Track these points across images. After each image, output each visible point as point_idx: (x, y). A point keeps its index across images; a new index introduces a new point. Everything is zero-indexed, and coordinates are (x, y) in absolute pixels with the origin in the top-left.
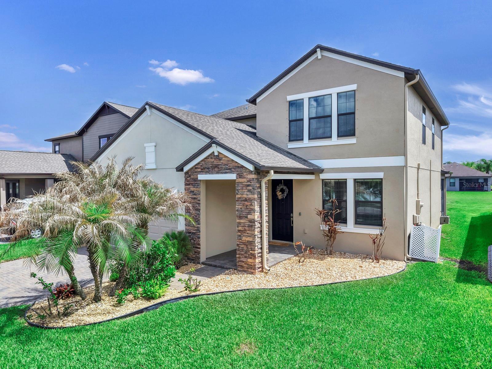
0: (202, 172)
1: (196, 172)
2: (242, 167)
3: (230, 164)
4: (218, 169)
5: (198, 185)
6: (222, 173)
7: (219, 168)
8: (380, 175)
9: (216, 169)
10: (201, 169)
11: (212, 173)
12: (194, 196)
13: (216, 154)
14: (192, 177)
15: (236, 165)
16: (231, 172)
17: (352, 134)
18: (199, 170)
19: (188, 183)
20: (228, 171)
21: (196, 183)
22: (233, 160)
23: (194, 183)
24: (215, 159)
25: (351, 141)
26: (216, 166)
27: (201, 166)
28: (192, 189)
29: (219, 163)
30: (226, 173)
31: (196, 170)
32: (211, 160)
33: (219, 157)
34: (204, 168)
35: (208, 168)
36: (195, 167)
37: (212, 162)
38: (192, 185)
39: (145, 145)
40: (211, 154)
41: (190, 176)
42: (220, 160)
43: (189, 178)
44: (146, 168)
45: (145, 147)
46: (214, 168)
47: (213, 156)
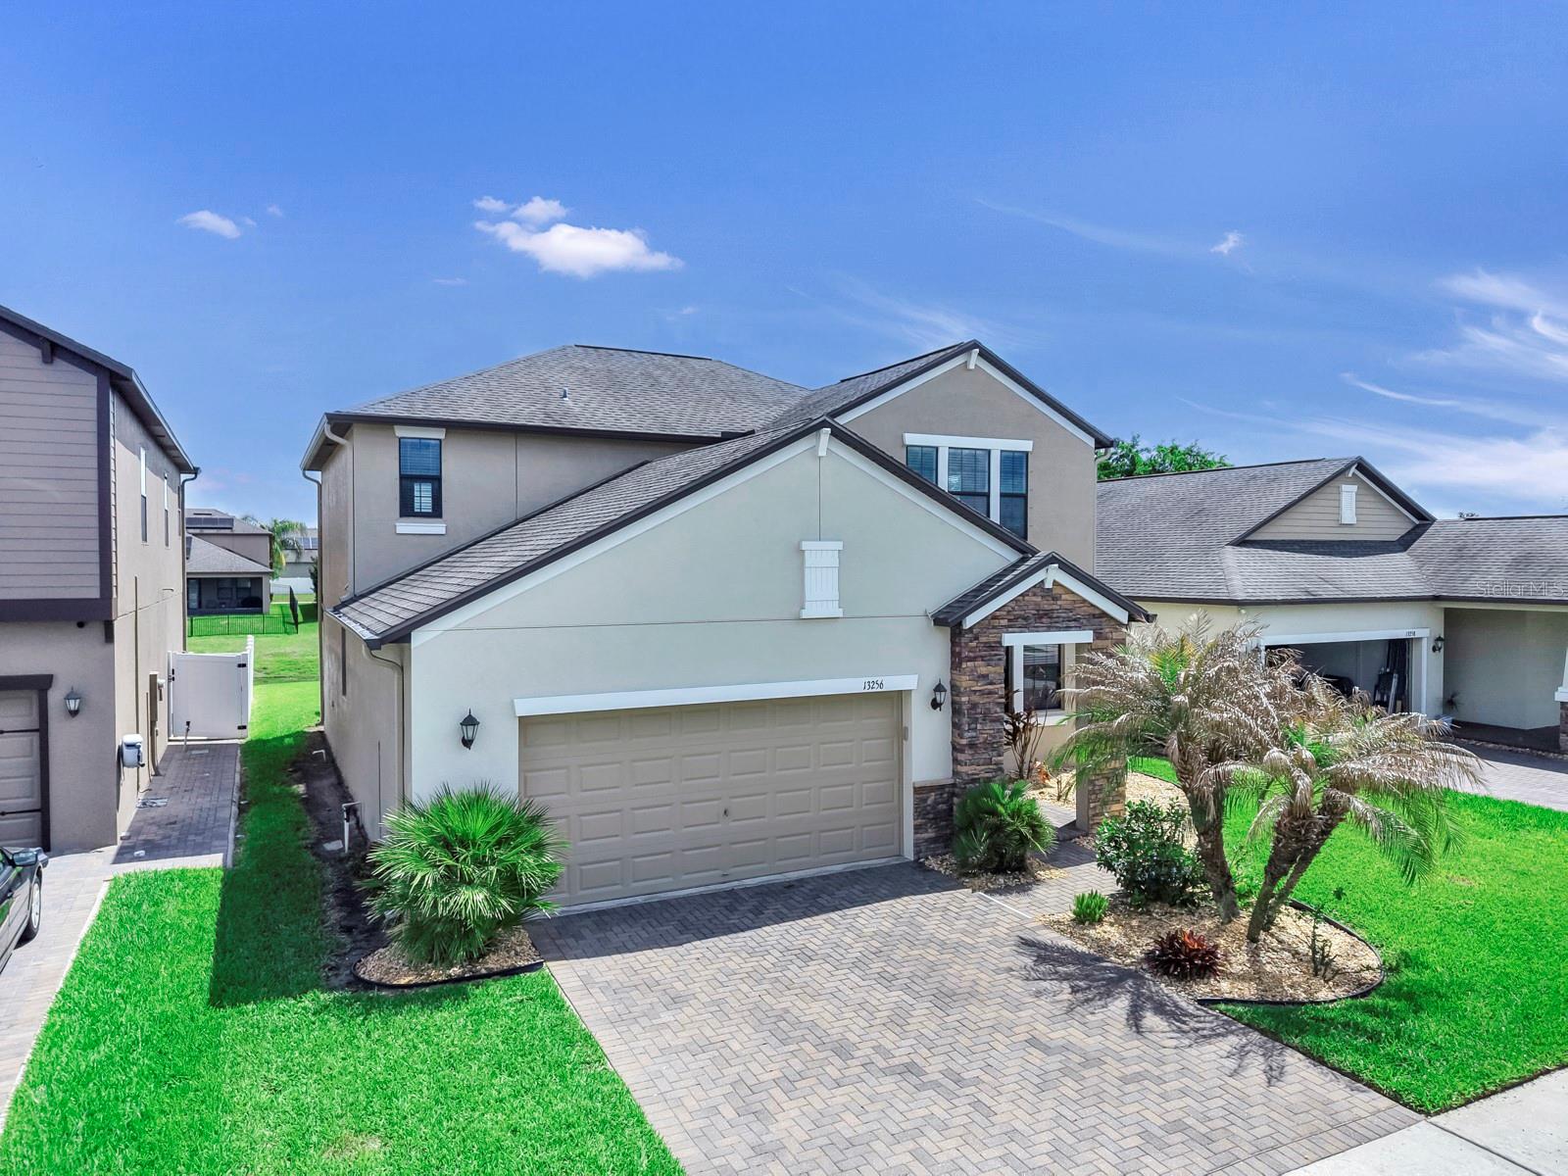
0: (1011, 627)
1: (994, 627)
2: (1104, 614)
3: (1078, 609)
4: (1049, 620)
6: (1059, 629)
7: (1051, 618)
9: (1044, 620)
10: (1009, 620)
11: (1036, 629)
12: (987, 685)
13: (1048, 585)
14: (983, 639)
15: (1091, 610)
16: (1083, 626)
18: (1004, 622)
19: (971, 655)
20: (1072, 624)
21: (996, 655)
22: (1084, 601)
23: (990, 655)
24: (1043, 596)
26: (1048, 614)
27: (1009, 611)
28: (983, 670)
29: (1055, 607)
30: (1068, 628)
31: (996, 623)
32: (1034, 599)
33: (1052, 594)
34: (1017, 618)
35: (1025, 619)
36: (994, 617)
37: (1036, 604)
38: (982, 658)
39: (805, 545)
40: (1034, 587)
41: (976, 638)
42: (1055, 599)
43: (974, 644)
44: (805, 614)
45: (803, 551)
46: (1041, 617)
47: (1038, 591)
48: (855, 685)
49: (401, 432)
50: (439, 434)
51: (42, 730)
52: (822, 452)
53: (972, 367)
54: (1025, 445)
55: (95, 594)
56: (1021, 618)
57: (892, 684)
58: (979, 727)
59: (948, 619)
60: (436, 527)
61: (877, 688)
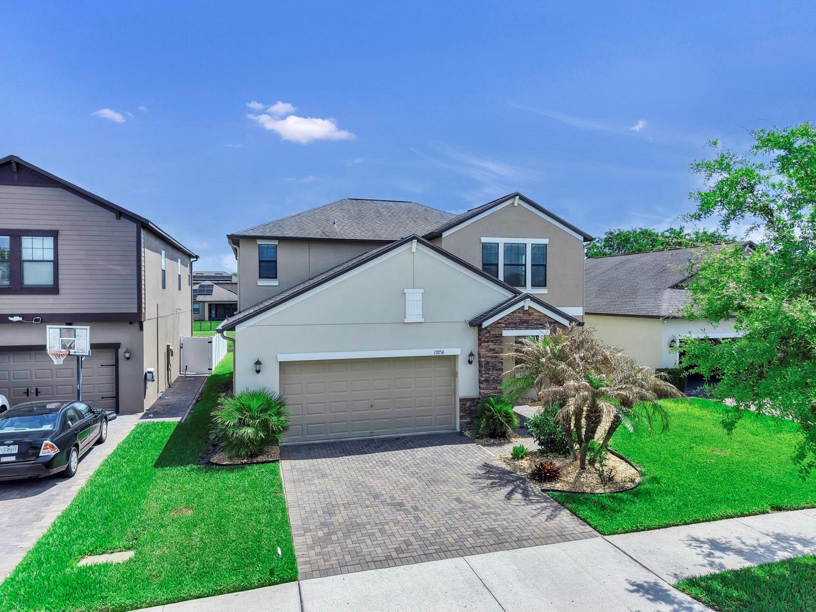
0: (507, 327)
1: (498, 328)
2: (556, 322)
3: (542, 320)
4: (526, 324)
5: (501, 342)
6: (532, 329)
7: (528, 323)
9: (524, 324)
10: (506, 324)
11: (520, 329)
12: (496, 354)
13: (526, 308)
14: (492, 332)
15: (549, 320)
16: (544, 328)
18: (503, 325)
19: (487, 340)
20: (539, 326)
21: (499, 340)
22: (546, 316)
23: (496, 340)
24: (523, 314)
25: (544, 291)
26: (526, 322)
27: (505, 320)
28: (492, 347)
29: (530, 318)
30: (537, 328)
31: (499, 325)
32: (518, 314)
33: (528, 312)
34: (510, 324)
35: (515, 324)
36: (498, 322)
37: (520, 317)
38: (492, 342)
39: (406, 291)
40: (519, 309)
41: (489, 332)
42: (532, 314)
43: (488, 335)
44: (406, 321)
45: (405, 293)
46: (523, 323)
47: (521, 311)
48: (430, 352)
49: (259, 242)
50: (276, 243)
51: (116, 365)
52: (414, 250)
53: (516, 205)
54: (545, 241)
55: (136, 311)
56: (510, 323)
57: (448, 352)
58: (490, 372)
59: (476, 323)
60: (274, 283)
61: (441, 354)
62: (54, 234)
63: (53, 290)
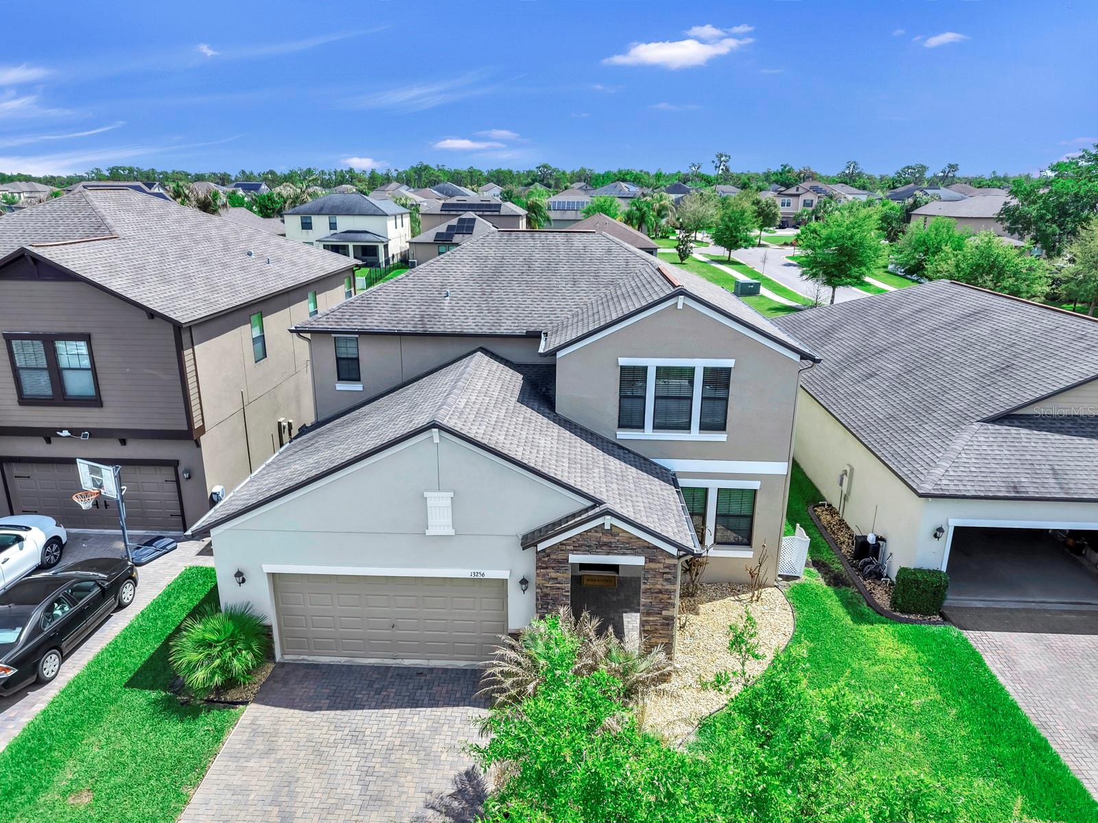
0: (575, 550)
1: (562, 551)
2: (656, 548)
3: (633, 543)
4: (608, 548)
5: (566, 570)
6: (617, 553)
7: (610, 547)
8: (755, 485)
9: (604, 548)
10: (574, 547)
11: (597, 553)
12: (558, 585)
13: (607, 527)
14: (553, 557)
15: (644, 545)
16: (636, 554)
17: (722, 427)
18: (572, 548)
19: (544, 565)
20: (629, 551)
21: (563, 567)
22: (638, 538)
23: (559, 566)
24: (603, 534)
25: (721, 437)
26: (608, 545)
27: (575, 541)
28: (553, 575)
29: (612, 540)
30: (624, 554)
31: (564, 547)
32: (595, 534)
33: (610, 532)
34: (581, 546)
35: (588, 546)
36: (561, 543)
37: (597, 537)
38: (553, 568)
39: (426, 494)
40: (596, 527)
41: (548, 555)
42: (613, 535)
43: (546, 559)
44: (428, 533)
45: (426, 498)
46: (603, 545)
47: (599, 530)
48: (465, 573)
49: (333, 335)
50: (357, 336)
51: (178, 481)
52: (437, 440)
53: (680, 306)
54: (729, 363)
56: (579, 545)
57: (491, 574)
58: (550, 607)
59: (529, 541)
60: (358, 387)
61: (479, 576)
62: (87, 338)
63: (95, 401)
